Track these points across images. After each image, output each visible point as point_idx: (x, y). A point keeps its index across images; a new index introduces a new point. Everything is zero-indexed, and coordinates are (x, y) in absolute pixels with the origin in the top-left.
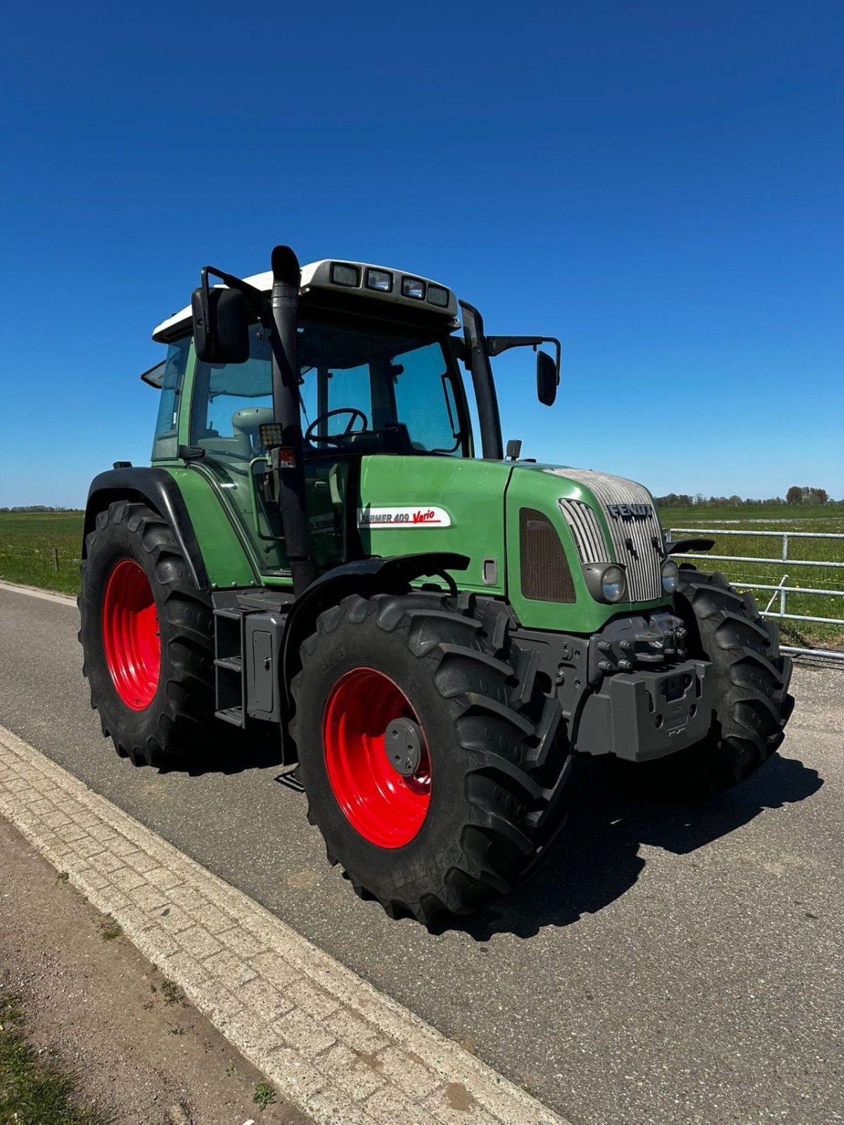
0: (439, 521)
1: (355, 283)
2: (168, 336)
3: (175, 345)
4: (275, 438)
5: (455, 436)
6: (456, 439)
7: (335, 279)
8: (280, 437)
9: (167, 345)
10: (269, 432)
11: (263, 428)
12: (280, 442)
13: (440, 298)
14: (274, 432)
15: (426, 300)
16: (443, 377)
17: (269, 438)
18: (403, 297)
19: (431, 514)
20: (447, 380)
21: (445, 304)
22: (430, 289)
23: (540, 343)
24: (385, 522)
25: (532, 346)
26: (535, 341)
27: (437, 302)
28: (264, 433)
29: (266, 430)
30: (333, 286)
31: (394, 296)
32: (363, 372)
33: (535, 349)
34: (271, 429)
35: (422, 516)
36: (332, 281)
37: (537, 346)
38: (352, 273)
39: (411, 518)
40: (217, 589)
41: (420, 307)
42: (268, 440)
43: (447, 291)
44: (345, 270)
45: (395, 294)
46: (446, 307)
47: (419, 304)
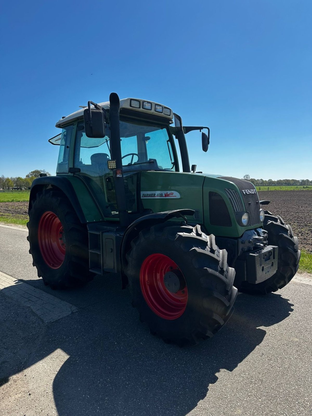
0: (176, 196)
1: (138, 107)
2: (62, 126)
3: (65, 129)
4: (113, 165)
5: (172, 163)
6: (173, 165)
7: (132, 105)
8: (115, 165)
9: (62, 129)
10: (111, 164)
11: (109, 162)
12: (115, 167)
13: (167, 112)
14: (113, 164)
15: (163, 113)
16: (167, 141)
17: (111, 166)
18: (155, 112)
19: (172, 194)
20: (169, 143)
21: (169, 114)
22: (164, 109)
23: (202, 129)
24: (153, 197)
25: (199, 130)
26: (200, 128)
27: (167, 114)
28: (109, 164)
29: (110, 163)
30: (131, 108)
31: (152, 112)
32: (134, 139)
33: (200, 131)
34: (112, 163)
35: (168, 194)
36: (131, 106)
37: (201, 130)
38: (138, 103)
39: (164, 195)
40: (89, 223)
41: (161, 116)
42: (110, 167)
43: (170, 110)
44: (135, 102)
45: (153, 111)
46: (170, 115)
47: (160, 114)
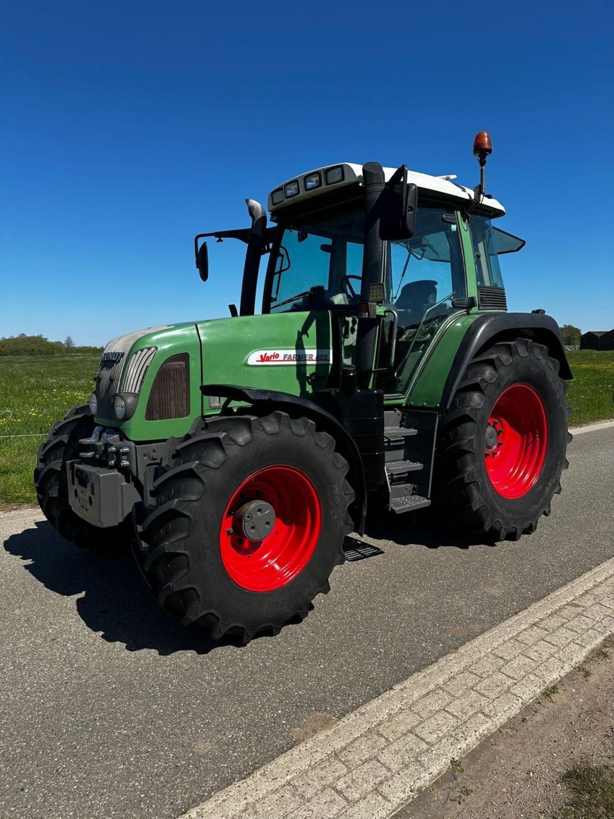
13: (337, 176)
44: (278, 193)
45: (303, 192)
46: (343, 178)
47: (320, 190)
